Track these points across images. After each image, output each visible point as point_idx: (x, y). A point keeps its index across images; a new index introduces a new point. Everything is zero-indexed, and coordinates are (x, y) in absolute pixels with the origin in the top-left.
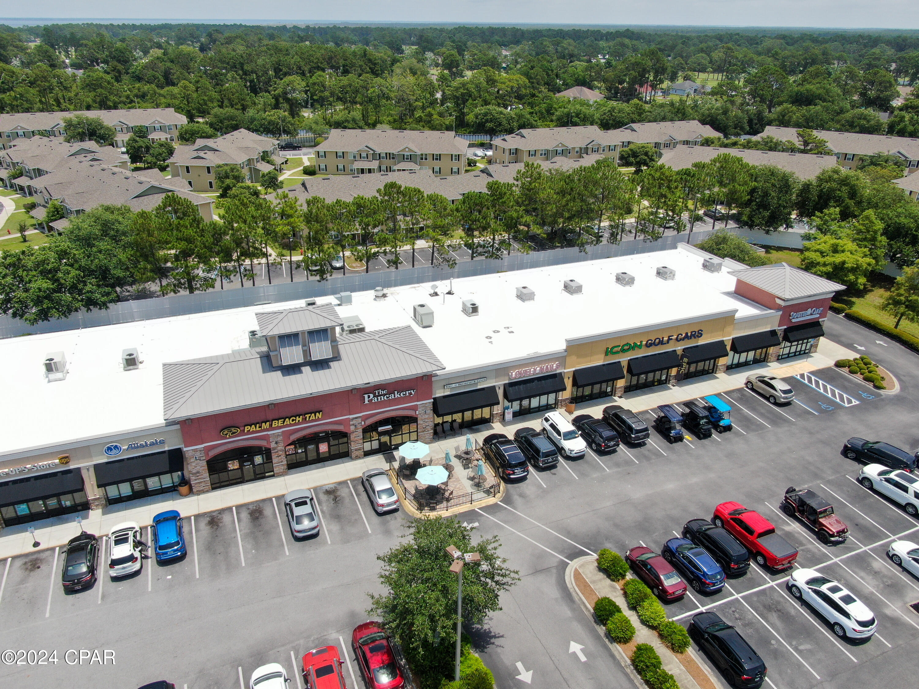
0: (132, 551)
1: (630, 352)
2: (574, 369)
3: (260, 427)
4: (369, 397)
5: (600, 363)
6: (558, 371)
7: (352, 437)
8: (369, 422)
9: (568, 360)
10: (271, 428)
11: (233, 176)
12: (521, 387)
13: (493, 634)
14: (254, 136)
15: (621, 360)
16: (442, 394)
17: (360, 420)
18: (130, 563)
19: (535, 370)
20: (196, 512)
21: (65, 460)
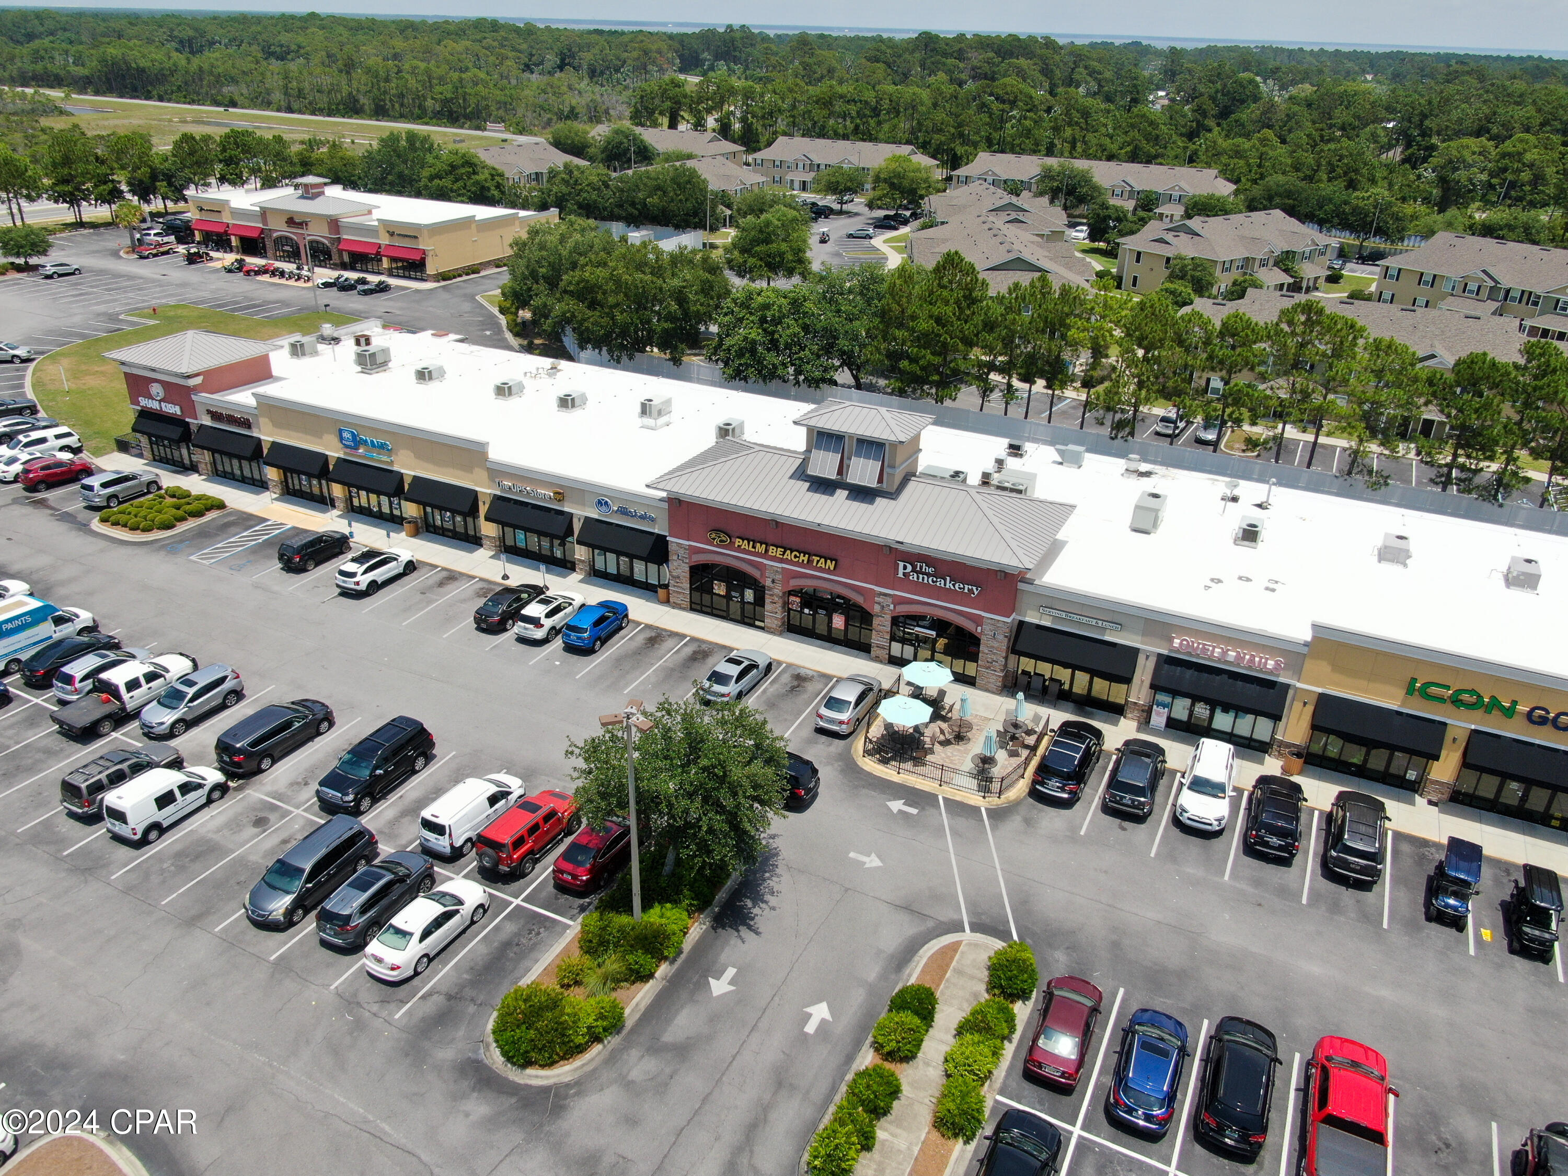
0: (542, 616)
1: (1479, 714)
2: (1320, 690)
3: (754, 547)
4: (905, 567)
5: (1392, 704)
6: (1282, 679)
7: (876, 622)
8: (903, 609)
9: (1308, 665)
10: (765, 555)
11: (1192, 276)
12: (1189, 673)
13: (752, 923)
14: (1293, 224)
15: (1448, 721)
16: (1036, 621)
17: (890, 600)
18: (531, 626)
19: (1225, 653)
20: (650, 622)
21: (560, 496)
